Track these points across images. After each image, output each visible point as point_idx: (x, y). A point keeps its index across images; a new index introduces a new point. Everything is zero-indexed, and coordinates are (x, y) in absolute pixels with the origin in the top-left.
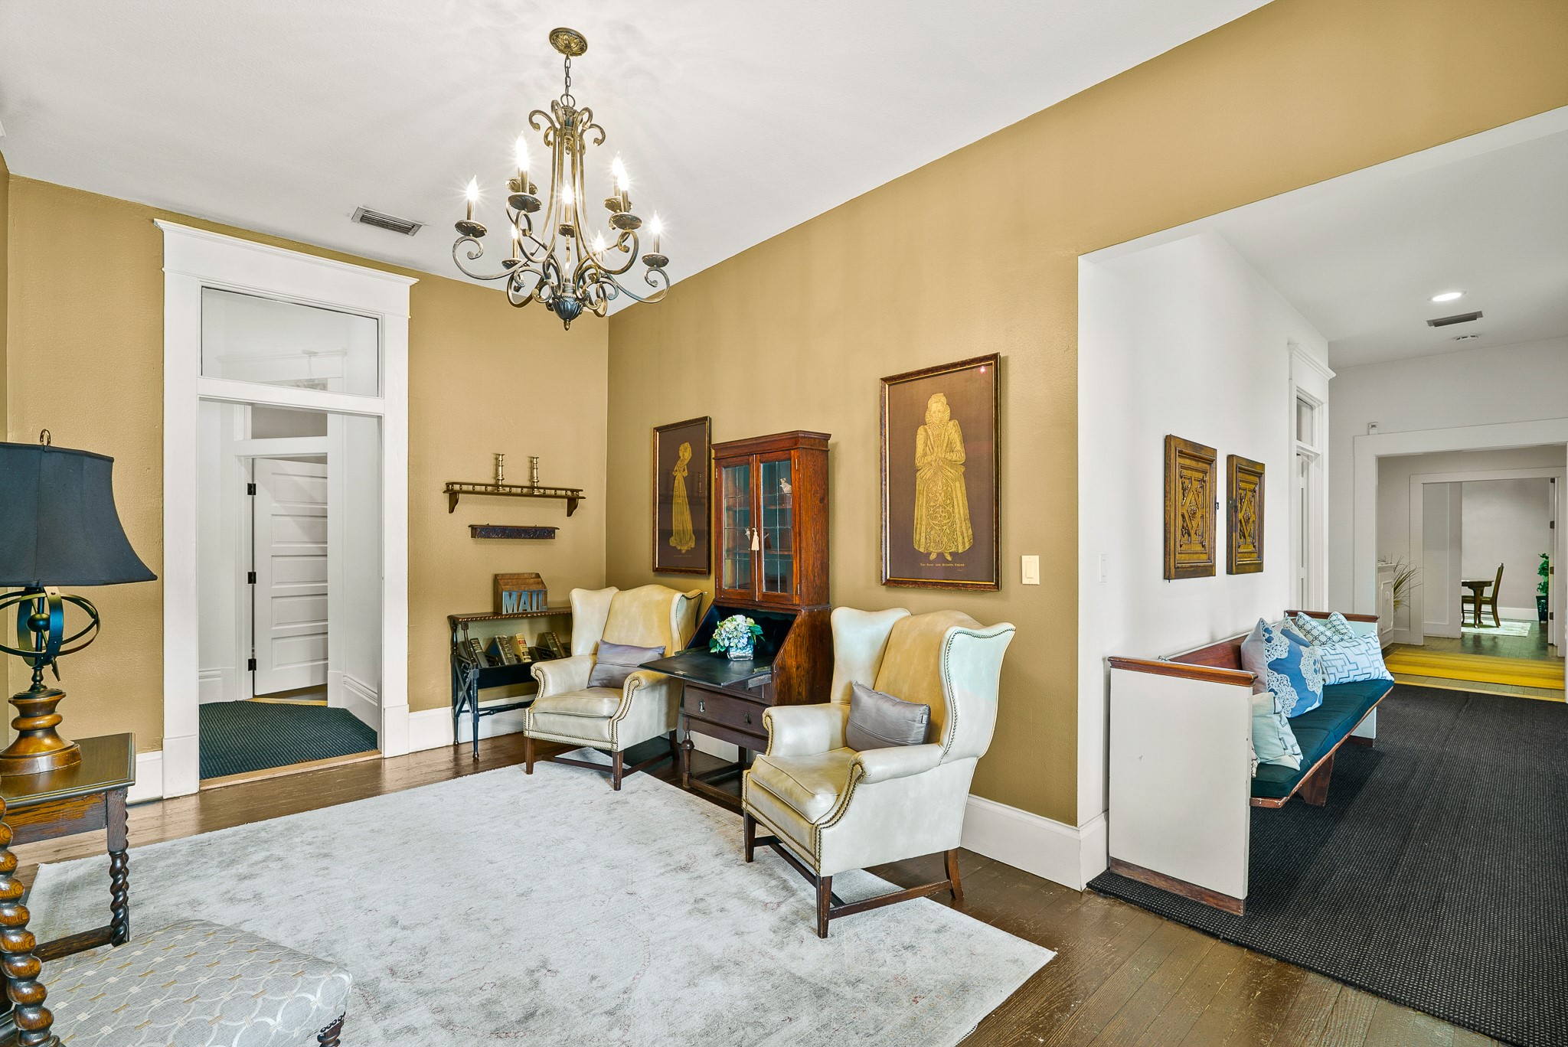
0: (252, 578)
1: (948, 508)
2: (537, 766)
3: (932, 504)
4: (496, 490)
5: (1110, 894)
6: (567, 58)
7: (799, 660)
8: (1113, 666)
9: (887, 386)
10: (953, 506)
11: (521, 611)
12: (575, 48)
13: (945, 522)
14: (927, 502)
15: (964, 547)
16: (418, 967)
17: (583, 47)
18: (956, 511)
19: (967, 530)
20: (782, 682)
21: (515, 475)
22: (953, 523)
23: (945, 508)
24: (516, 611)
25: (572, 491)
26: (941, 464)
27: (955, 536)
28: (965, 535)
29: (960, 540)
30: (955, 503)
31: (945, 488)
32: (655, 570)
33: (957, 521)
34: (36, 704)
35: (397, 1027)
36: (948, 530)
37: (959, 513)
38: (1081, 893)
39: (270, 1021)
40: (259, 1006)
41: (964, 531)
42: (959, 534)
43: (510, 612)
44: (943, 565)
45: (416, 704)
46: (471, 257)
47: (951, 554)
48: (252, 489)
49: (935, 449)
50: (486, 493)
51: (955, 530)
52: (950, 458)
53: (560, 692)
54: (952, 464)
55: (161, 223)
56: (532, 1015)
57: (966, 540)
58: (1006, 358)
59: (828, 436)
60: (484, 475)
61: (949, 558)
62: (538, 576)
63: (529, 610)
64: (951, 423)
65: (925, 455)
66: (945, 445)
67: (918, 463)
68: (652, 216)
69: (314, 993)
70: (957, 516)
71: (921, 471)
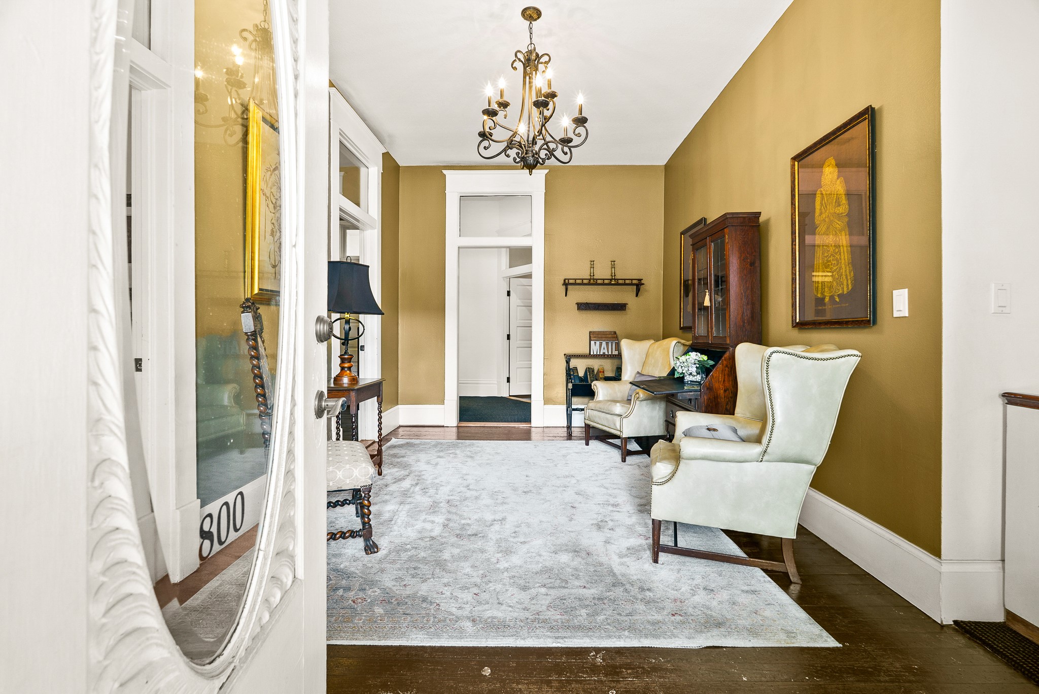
0: (508, 337)
1: (837, 256)
2: (590, 442)
3: (826, 255)
4: (592, 282)
5: (977, 638)
6: (531, 23)
7: (727, 384)
8: (1010, 403)
9: (796, 163)
10: (840, 254)
11: (601, 353)
12: (535, 16)
13: (835, 268)
14: (822, 253)
15: (848, 289)
16: (458, 503)
17: (539, 14)
18: (842, 257)
19: (850, 273)
20: (710, 399)
21: (602, 272)
22: (840, 268)
23: (835, 256)
24: (598, 353)
25: (639, 280)
26: (832, 218)
27: (842, 280)
28: (849, 277)
29: (845, 283)
30: (842, 251)
31: (834, 239)
32: (681, 328)
33: (843, 266)
34: (345, 358)
35: (430, 519)
36: (836, 275)
37: (845, 259)
38: (942, 626)
39: (338, 472)
40: (337, 465)
41: (848, 273)
42: (844, 277)
43: (595, 353)
44: (834, 306)
45: (547, 401)
46: (485, 148)
47: (838, 296)
48: (509, 293)
49: (828, 207)
50: (583, 284)
51: (842, 275)
52: (838, 212)
53: (606, 399)
54: (839, 216)
55: (444, 172)
56: (476, 535)
57: (849, 282)
58: (881, 109)
59: (760, 213)
60: (585, 274)
61: (837, 300)
62: (615, 333)
63: (607, 353)
64: (839, 181)
65: (821, 214)
66: (835, 201)
67: (817, 222)
68: (578, 93)
69: (356, 469)
70: (843, 261)
71: (819, 228)
